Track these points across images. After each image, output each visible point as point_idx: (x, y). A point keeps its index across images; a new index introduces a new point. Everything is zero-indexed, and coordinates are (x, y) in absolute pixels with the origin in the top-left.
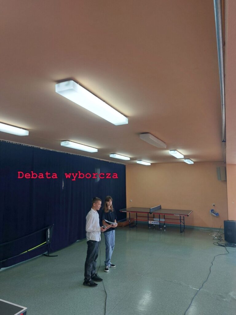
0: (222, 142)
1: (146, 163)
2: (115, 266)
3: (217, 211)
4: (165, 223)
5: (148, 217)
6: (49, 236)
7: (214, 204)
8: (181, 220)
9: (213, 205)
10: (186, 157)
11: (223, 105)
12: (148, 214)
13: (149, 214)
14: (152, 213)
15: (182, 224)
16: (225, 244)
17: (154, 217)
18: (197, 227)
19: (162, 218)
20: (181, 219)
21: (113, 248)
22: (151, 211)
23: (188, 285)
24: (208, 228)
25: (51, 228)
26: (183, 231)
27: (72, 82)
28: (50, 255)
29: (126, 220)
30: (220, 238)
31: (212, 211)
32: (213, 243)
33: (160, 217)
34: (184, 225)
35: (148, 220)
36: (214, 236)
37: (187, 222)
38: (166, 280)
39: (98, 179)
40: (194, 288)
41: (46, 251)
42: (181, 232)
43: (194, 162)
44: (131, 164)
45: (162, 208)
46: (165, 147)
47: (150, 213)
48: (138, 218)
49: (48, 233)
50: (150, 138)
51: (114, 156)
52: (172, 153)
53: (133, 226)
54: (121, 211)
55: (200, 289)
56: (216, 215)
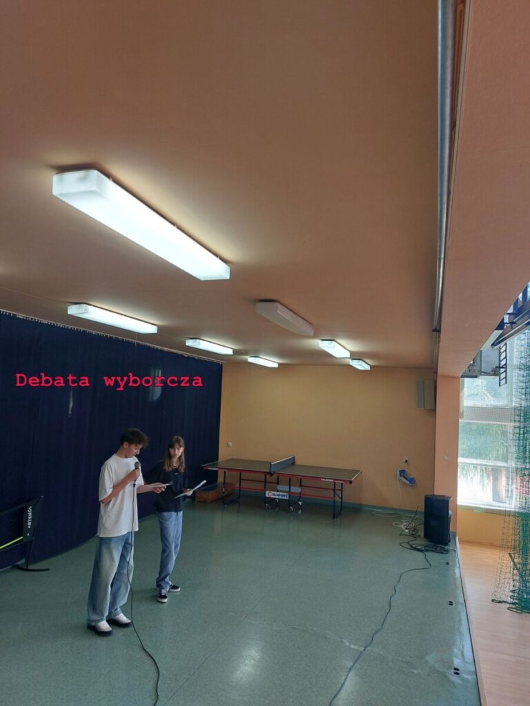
0: (433, 331)
1: (269, 362)
2: (179, 589)
3: (412, 473)
4: (302, 496)
5: (265, 482)
6: (29, 524)
7: (407, 459)
8: (336, 491)
9: (404, 461)
10: (354, 356)
11: (440, 259)
12: (266, 477)
13: (268, 476)
14: (275, 476)
15: (338, 499)
16: (425, 547)
17: (278, 483)
18: (368, 506)
19: (296, 486)
20: (336, 488)
22: (272, 470)
23: (342, 638)
24: (392, 509)
25: (37, 503)
26: (340, 514)
27: (95, 173)
28: (31, 567)
29: (216, 487)
30: (414, 533)
31: (402, 472)
32: (400, 544)
33: (292, 484)
34: (341, 502)
35: (265, 489)
36: (402, 526)
37: (349, 496)
38: (295, 628)
39: (157, 392)
40: (353, 646)
41: (21, 559)
42: (334, 517)
43: (372, 367)
44: (235, 363)
45: (297, 462)
46: (312, 333)
47: (269, 473)
48: (244, 485)
49: (28, 516)
50: (278, 312)
51: (197, 344)
52: (325, 346)
53: (232, 502)
54: (205, 468)
55: (367, 647)
56: (410, 482)
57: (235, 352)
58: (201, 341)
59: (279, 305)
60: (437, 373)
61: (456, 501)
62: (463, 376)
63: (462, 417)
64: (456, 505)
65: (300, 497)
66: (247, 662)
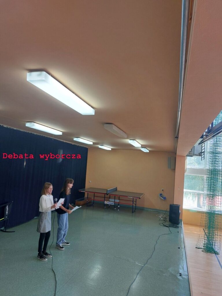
0: (175, 138)
1: (107, 148)
2: (69, 244)
3: (165, 195)
5: (105, 197)
6: (7, 213)
7: (163, 189)
8: (134, 202)
10: (143, 146)
11: (179, 111)
13: (106, 195)
14: (109, 195)
15: (134, 205)
16: (169, 225)
17: (110, 198)
19: (117, 199)
22: (108, 193)
23: (135, 261)
25: (10, 204)
26: (135, 211)
27: (44, 73)
28: (7, 230)
29: (84, 199)
30: (165, 219)
31: (161, 194)
32: (159, 224)
33: (115, 198)
34: (136, 206)
35: (104, 200)
36: (161, 217)
37: (139, 204)
38: (116, 257)
39: (61, 160)
40: (139, 264)
41: (3, 227)
42: (133, 212)
43: (149, 151)
44: (93, 148)
45: (118, 189)
46: (126, 137)
47: (107, 194)
48: (96, 198)
49: (6, 209)
50: (113, 128)
52: (131, 142)
53: (90, 206)
54: (80, 191)
55: (145, 265)
56: (164, 199)
57: (94, 143)
58: (80, 138)
59: (114, 125)
60: (176, 154)
61: (182, 207)
62: (186, 156)
64: (182, 209)
65: (119, 204)
66: (97, 270)
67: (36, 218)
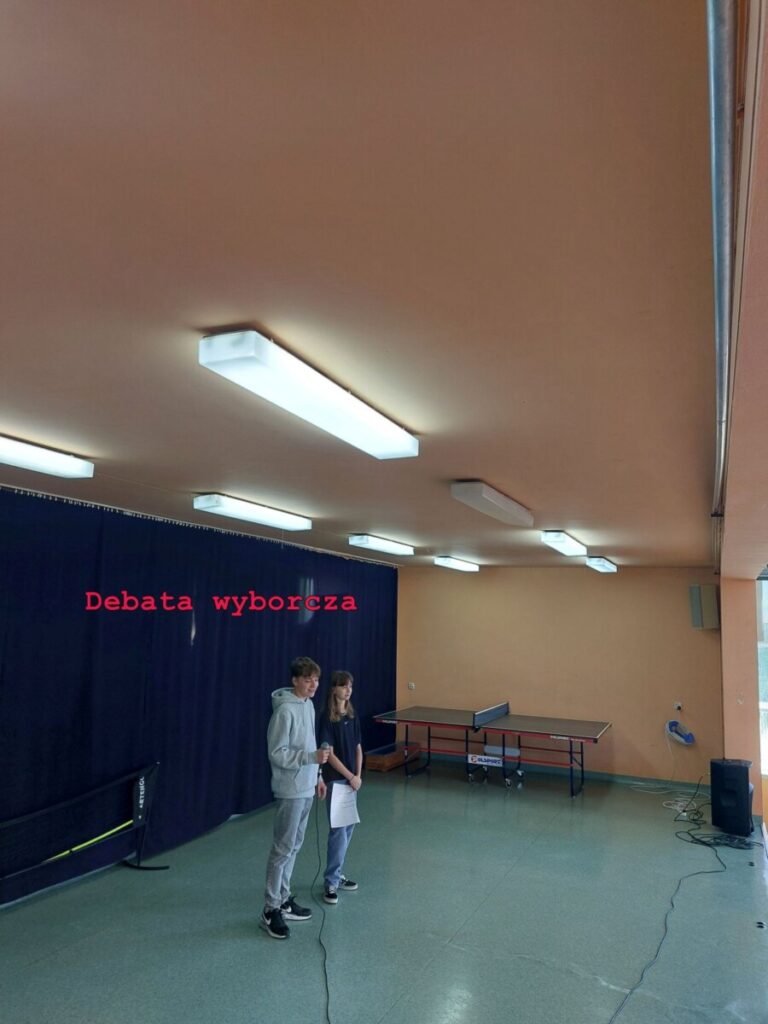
0: (712, 516)
1: (465, 563)
2: (356, 887)
3: (688, 726)
4: (522, 762)
5: (467, 741)
6: (141, 802)
7: (680, 704)
8: (574, 755)
9: (676, 707)
10: (593, 552)
12: (467, 731)
13: (471, 732)
14: (481, 732)
15: (577, 767)
16: (714, 838)
17: (485, 743)
18: (623, 777)
19: (512, 746)
20: (574, 750)
21: (352, 830)
22: (477, 724)
23: (595, 974)
24: (659, 781)
25: (150, 774)
26: (580, 790)
27: (253, 335)
28: (143, 864)
29: (393, 749)
30: (696, 817)
31: (674, 725)
32: (676, 834)
33: (506, 743)
34: (582, 771)
35: (467, 750)
36: (679, 809)
37: (593, 762)
38: (525, 959)
39: (309, 615)
40: (612, 987)
41: (131, 852)
42: (573, 794)
43: (619, 567)
44: (416, 566)
45: (514, 711)
46: (531, 522)
47: (473, 728)
48: (434, 745)
49: (139, 791)
50: (484, 496)
51: (364, 541)
52: (549, 539)
53: (418, 772)
54: (379, 721)
55: (634, 989)
56: (686, 740)
57: (417, 551)
58: (370, 538)
59: (484, 485)
60: (718, 573)
61: (759, 769)
62: (760, 579)
63: (762, 640)
64: (761, 775)
65: (519, 764)
66: (457, 1006)
67: (235, 820)
